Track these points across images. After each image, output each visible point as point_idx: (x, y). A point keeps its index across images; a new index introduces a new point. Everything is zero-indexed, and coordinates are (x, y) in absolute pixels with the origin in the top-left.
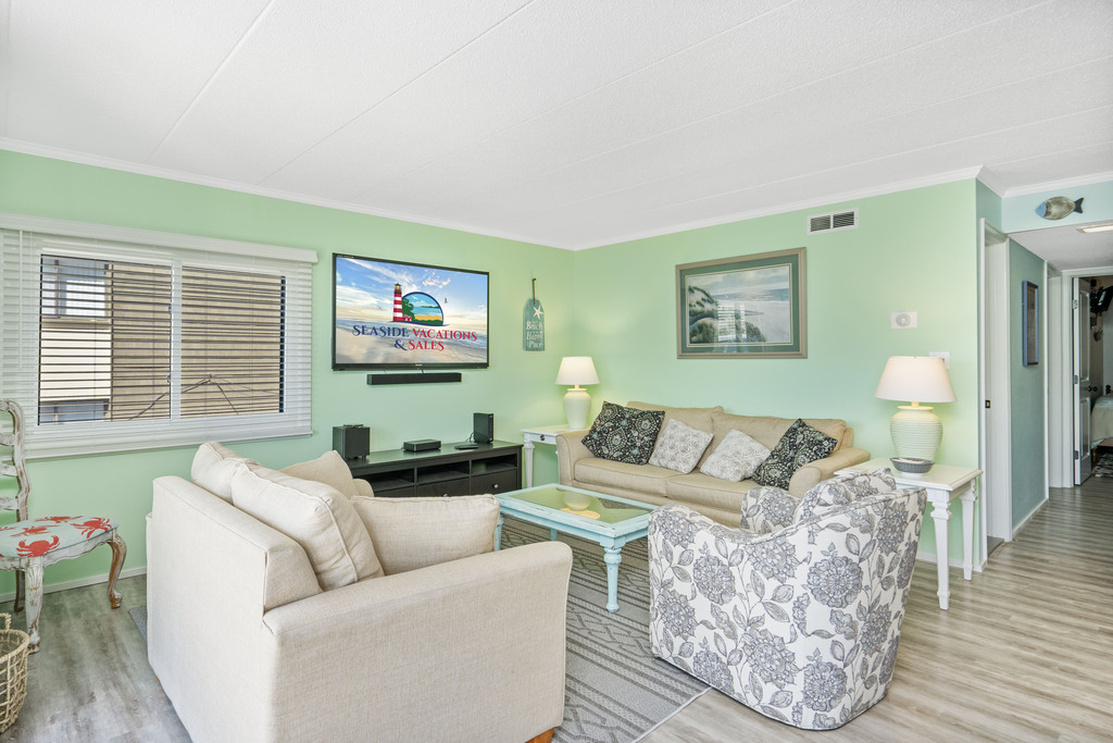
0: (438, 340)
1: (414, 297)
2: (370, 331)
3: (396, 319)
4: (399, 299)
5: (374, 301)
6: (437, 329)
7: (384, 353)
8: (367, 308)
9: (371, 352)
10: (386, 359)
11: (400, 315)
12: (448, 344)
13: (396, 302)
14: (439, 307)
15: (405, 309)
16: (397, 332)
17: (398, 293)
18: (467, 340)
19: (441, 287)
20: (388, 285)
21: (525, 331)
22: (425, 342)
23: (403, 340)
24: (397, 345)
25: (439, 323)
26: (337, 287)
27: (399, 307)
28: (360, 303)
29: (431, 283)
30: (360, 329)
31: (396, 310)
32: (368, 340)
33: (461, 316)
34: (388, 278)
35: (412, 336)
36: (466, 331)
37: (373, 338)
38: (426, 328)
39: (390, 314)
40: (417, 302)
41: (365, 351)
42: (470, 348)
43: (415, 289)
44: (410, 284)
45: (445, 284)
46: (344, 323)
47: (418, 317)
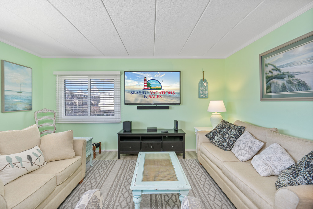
0: (159, 95)
1: (151, 81)
2: (136, 93)
3: (144, 89)
4: (146, 82)
5: (137, 83)
6: (159, 91)
7: (140, 99)
8: (135, 86)
9: (136, 99)
10: (141, 101)
11: (146, 87)
12: (163, 96)
13: (145, 83)
14: (160, 84)
15: (148, 85)
16: (145, 93)
17: (145, 80)
18: (171, 94)
19: (161, 77)
20: (142, 78)
21: (199, 91)
22: (155, 95)
23: (147, 95)
24: (145, 97)
25: (160, 89)
26: (126, 80)
27: (146, 85)
28: (133, 84)
29: (157, 76)
30: (133, 92)
31: (144, 86)
32: (135, 96)
33: (169, 86)
34: (142, 76)
35: (150, 94)
36: (171, 91)
37: (137, 95)
38: (155, 91)
39: (143, 87)
40: (152, 83)
41: (134, 99)
42: (172, 97)
43: (151, 78)
44: (149, 77)
45: (163, 75)
46: (128, 91)
47: (152, 87)
